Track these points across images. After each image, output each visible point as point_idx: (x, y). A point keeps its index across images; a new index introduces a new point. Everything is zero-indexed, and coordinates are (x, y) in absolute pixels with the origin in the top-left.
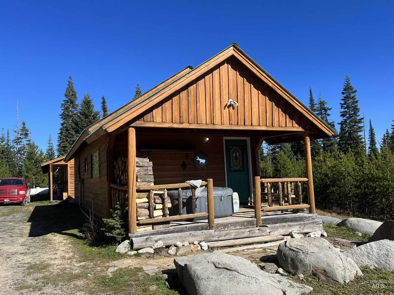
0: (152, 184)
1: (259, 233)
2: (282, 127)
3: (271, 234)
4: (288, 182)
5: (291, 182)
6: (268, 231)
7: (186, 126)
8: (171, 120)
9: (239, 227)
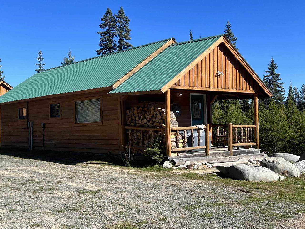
0: (177, 126)
1: (234, 159)
2: (244, 90)
3: (239, 160)
4: (246, 127)
5: (247, 128)
6: (238, 158)
7: (195, 89)
8: (188, 85)
9: (221, 156)
